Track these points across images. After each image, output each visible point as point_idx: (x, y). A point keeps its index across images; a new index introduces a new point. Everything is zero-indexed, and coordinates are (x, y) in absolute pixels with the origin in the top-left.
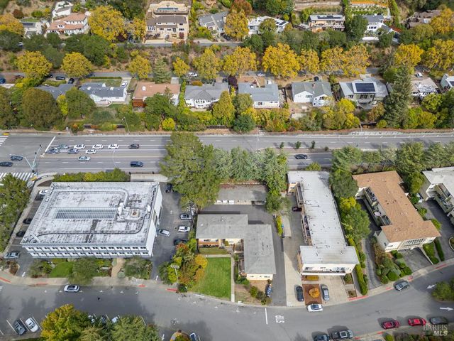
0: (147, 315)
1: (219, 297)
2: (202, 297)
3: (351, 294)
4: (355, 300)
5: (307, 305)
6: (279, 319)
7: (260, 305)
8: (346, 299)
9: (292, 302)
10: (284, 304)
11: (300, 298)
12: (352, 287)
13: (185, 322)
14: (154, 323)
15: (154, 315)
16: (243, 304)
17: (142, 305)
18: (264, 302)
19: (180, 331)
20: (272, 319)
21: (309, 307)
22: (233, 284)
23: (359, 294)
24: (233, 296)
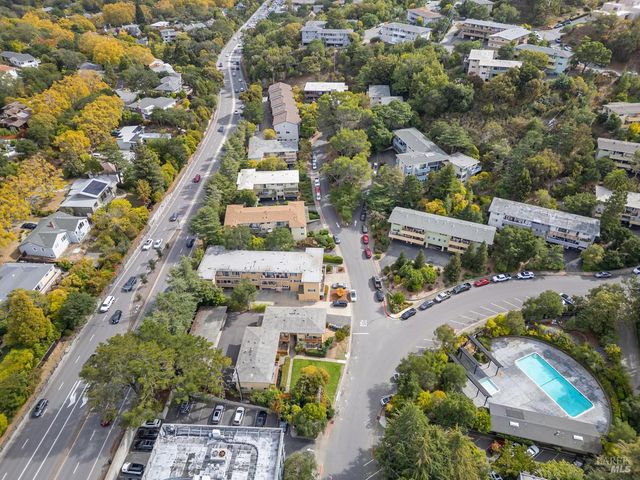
0: (360, 458)
1: (340, 375)
2: (339, 393)
3: (341, 270)
4: (346, 269)
5: (350, 301)
6: (363, 324)
7: (350, 338)
8: (345, 275)
9: (347, 312)
10: (349, 318)
11: (343, 305)
12: (335, 269)
13: (368, 412)
14: (370, 450)
15: (360, 450)
16: (349, 353)
17: (348, 468)
18: (347, 334)
19: (378, 418)
20: (363, 329)
21: (352, 299)
22: (326, 360)
23: (342, 266)
24: (339, 361)
